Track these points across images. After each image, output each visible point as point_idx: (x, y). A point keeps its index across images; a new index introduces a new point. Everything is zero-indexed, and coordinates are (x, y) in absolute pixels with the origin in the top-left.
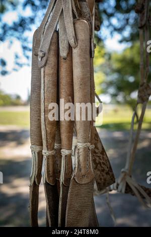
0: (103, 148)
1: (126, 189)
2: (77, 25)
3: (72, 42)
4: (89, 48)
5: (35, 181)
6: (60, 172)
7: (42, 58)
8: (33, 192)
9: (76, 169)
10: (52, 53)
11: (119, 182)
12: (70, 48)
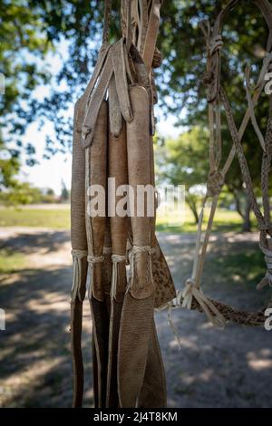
0: (161, 253)
1: (192, 305)
2: (133, 93)
3: (126, 114)
4: (148, 123)
5: (77, 297)
6: (110, 284)
7: (87, 135)
8: (75, 310)
9: (132, 280)
10: (100, 128)
11: (184, 295)
12: (124, 123)
